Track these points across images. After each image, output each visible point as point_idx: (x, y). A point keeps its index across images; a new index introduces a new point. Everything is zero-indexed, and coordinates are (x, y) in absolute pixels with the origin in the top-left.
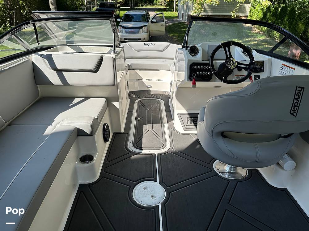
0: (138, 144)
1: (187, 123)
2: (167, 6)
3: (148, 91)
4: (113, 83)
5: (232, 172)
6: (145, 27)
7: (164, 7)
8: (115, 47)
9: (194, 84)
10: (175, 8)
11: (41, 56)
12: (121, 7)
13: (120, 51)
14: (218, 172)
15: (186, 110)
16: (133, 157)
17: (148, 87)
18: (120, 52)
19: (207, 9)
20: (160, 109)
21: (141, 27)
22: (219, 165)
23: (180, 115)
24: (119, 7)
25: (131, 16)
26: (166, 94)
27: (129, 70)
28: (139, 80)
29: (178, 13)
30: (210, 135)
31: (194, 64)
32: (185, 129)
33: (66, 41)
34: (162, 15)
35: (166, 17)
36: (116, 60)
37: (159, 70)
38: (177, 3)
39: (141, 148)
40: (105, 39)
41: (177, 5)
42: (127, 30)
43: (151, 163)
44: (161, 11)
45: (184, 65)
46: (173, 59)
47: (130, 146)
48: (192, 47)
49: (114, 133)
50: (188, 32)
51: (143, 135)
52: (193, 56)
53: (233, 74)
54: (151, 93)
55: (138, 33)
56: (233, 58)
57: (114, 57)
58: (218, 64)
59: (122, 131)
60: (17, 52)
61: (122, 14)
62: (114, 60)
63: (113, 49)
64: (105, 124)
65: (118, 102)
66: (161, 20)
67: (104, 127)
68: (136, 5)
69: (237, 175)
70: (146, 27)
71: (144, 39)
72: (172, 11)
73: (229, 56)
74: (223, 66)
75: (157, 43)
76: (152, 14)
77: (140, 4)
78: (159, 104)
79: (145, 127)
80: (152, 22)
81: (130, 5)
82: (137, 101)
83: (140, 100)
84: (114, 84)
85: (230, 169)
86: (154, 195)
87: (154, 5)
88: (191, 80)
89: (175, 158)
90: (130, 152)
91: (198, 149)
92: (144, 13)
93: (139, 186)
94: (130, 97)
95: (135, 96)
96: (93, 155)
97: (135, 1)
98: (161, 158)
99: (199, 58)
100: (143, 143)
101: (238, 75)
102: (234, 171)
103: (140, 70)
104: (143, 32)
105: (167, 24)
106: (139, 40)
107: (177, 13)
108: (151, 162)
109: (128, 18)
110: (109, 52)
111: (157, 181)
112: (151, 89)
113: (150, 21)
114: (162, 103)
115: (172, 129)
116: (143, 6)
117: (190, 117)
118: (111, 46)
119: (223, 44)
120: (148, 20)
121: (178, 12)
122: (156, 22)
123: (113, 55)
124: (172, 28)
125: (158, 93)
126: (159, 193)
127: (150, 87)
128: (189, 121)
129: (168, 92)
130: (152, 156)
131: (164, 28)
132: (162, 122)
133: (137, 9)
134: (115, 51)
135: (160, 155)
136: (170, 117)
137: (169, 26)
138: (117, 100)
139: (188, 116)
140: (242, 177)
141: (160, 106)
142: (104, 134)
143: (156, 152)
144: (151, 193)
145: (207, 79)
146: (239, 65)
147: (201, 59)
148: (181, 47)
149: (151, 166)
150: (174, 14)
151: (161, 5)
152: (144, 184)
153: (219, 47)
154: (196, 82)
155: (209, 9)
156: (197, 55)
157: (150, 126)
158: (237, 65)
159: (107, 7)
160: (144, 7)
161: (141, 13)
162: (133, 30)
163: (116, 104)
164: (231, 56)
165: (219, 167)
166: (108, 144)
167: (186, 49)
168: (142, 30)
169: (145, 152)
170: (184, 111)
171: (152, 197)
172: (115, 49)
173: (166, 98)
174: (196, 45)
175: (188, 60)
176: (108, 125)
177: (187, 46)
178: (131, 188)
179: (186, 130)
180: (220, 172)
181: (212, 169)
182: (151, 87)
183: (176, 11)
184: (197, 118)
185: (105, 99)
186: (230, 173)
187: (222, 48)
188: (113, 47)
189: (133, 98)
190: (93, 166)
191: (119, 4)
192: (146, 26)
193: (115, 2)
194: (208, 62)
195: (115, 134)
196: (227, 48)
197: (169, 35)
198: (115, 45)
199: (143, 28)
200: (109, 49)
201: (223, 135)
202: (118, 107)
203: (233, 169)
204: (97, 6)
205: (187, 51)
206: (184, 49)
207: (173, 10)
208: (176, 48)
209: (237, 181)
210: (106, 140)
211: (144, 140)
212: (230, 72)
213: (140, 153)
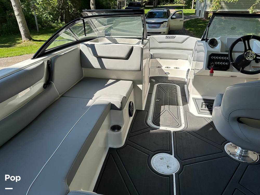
0: (156, 121)
1: (202, 107)
2: (185, 4)
3: (166, 77)
4: (139, 69)
5: (243, 155)
6: (165, 23)
7: (183, 5)
8: (143, 39)
10: (193, 5)
11: (86, 45)
12: (146, 6)
13: (147, 43)
14: (229, 154)
15: (202, 96)
16: (151, 131)
17: (166, 73)
18: (146, 44)
19: (224, 6)
20: (176, 93)
21: (162, 23)
22: (231, 148)
23: (195, 100)
24: (144, 6)
25: (153, 14)
26: (182, 81)
27: (151, 58)
28: (159, 67)
29: (196, 10)
30: (226, 119)
31: (213, 55)
32: (199, 112)
33: (105, 34)
34: (181, 12)
35: (185, 14)
36: (144, 50)
37: (177, 59)
38: (195, 2)
39: (159, 125)
40: (135, 32)
41: (195, 3)
42: (150, 25)
43: (167, 138)
44: (180, 9)
45: (203, 56)
46: (192, 50)
47: (150, 121)
48: (212, 39)
49: (136, 110)
50: (209, 27)
51: (161, 114)
52: (212, 47)
53: (250, 66)
54: (169, 79)
55: (159, 27)
56: (252, 50)
57: (142, 47)
58: (236, 55)
59: (143, 109)
60: (70, 42)
61: (147, 11)
62: (142, 50)
63: (141, 40)
64: (130, 102)
65: (142, 85)
66: (180, 16)
67: (130, 105)
68: (159, 4)
69: (247, 159)
70: (166, 22)
71: (164, 33)
72: (190, 8)
73: (248, 48)
74: (241, 58)
75: (177, 36)
76: (172, 11)
77: (162, 3)
78: (176, 89)
79: (162, 107)
80: (172, 18)
81: (154, 4)
82: (156, 85)
83: (160, 84)
84: (141, 70)
85: (241, 152)
86: (169, 165)
87: (174, 3)
88: (209, 69)
89: (189, 137)
90: (150, 127)
91: (211, 131)
92: (166, 11)
93: (156, 156)
94: (150, 81)
95: (154, 81)
96: (120, 125)
97: (158, 1)
98: (177, 135)
99: (218, 49)
100: (160, 120)
101: (254, 67)
102: (245, 155)
103: (161, 59)
104: (163, 27)
105: (185, 20)
106: (159, 33)
107: (195, 10)
108: (167, 137)
109: (151, 15)
110: (138, 43)
111: (172, 155)
112: (169, 76)
113: (170, 17)
114: (179, 88)
115: (187, 112)
116: (164, 5)
117: (205, 102)
118: (140, 39)
119: (242, 37)
120: (168, 17)
121: (196, 9)
122: (175, 18)
123: (141, 46)
124: (189, 23)
125: (175, 79)
126: (174, 164)
127: (168, 73)
128: (204, 106)
129: (184, 79)
130: (168, 133)
131: (182, 23)
132: (177, 105)
133: (159, 7)
134: (143, 42)
135: (175, 132)
136: (185, 101)
137: (187, 21)
138: (141, 83)
139: (203, 101)
140: (253, 161)
141: (176, 91)
142: (129, 110)
143: (172, 130)
144: (167, 164)
145: (225, 68)
146: (258, 58)
147: (220, 51)
148: (200, 39)
149: (167, 141)
150: (192, 11)
151: (180, 3)
152: (161, 155)
153: (239, 40)
154: (214, 71)
155: (226, 6)
156: (216, 46)
157: (167, 107)
158: (256, 57)
159: (134, 6)
160: (166, 5)
161: (163, 11)
162: (155, 25)
163: (140, 86)
164: (250, 49)
165: (231, 149)
166: (132, 118)
167: (206, 42)
168: (163, 25)
169: (162, 128)
170: (199, 96)
171: (168, 167)
172: (143, 41)
173: (182, 84)
174: (215, 38)
175: (207, 51)
176: (132, 103)
177: (206, 39)
178: (150, 157)
179: (201, 113)
180: (230, 154)
181: (223, 151)
182: (169, 74)
183: (194, 8)
184: (213, 103)
185: (132, 82)
186: (240, 156)
187: (241, 41)
188: (141, 39)
189: (153, 82)
190: (120, 135)
191: (144, 4)
192: (167, 21)
193: (141, 2)
194: (227, 53)
195: (137, 111)
196: (246, 41)
197: (186, 29)
198: (143, 37)
199: (164, 23)
200: (138, 40)
201: (239, 120)
203: (244, 153)
204: (127, 6)
205: (207, 43)
206: (204, 41)
207: (191, 8)
208: (196, 41)
209: (248, 165)
210: (130, 115)
211: (161, 118)
212: (248, 63)
213: (157, 129)
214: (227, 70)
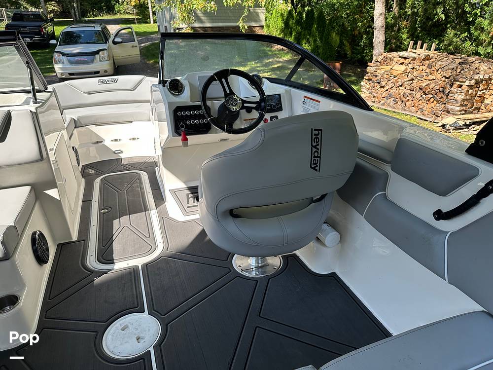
0: (106, 256)
1: (188, 202)
2: (137, 14)
3: (117, 159)
5: (260, 265)
6: (103, 52)
7: (134, 17)
8: (34, 92)
9: (185, 139)
10: (151, 17)
12: (55, 20)
13: (48, 99)
14: (240, 272)
15: (184, 182)
16: (97, 280)
17: (116, 152)
18: (46, 101)
20: (140, 188)
21: (97, 52)
22: (241, 260)
23: (174, 192)
24: (52, 19)
25: (75, 35)
26: (150, 161)
27: (75, 127)
28: (97, 142)
29: (159, 26)
30: (214, 218)
31: (179, 109)
32: (185, 212)
34: (130, 30)
35: (138, 34)
36: (40, 116)
37: (131, 122)
38: (154, 10)
39: (111, 262)
40: (16, 79)
41: (154, 13)
42: (72, 59)
43: (132, 283)
44: (130, 24)
45: (163, 110)
47: (92, 261)
48: (172, 81)
49: (59, 245)
50: (162, 58)
51: (114, 237)
52: (177, 95)
53: (241, 118)
54: (124, 162)
55: (92, 61)
56: (234, 94)
57: (34, 110)
58: (215, 106)
59: (75, 238)
61: (59, 30)
63: (31, 95)
64: (34, 234)
66: (130, 38)
67: (33, 240)
68: (84, 14)
69: (268, 268)
70: (105, 52)
71: (106, 71)
72: (147, 23)
73: (228, 92)
74: (223, 108)
75: (121, 78)
76: (113, 29)
77: (90, 13)
78: (140, 179)
79: (116, 223)
80: (115, 43)
81: (73, 16)
82: (98, 180)
83: (105, 177)
84: (42, 157)
85: (257, 262)
86: (141, 335)
87: (116, 14)
88: (180, 135)
89: (172, 265)
90: (92, 271)
92: (98, 28)
93: (112, 327)
94: (84, 173)
95: (93, 172)
97: (81, 9)
98: (149, 270)
99: (185, 98)
100: (114, 251)
101: (248, 120)
102: (263, 264)
103: (97, 125)
104: (101, 61)
105: (143, 45)
106: (96, 74)
107: (156, 25)
108: (131, 280)
109: (70, 38)
111: (144, 312)
112: (122, 156)
113: (111, 40)
114: (145, 176)
115: (164, 218)
116: (96, 16)
117: (192, 193)
118: (28, 92)
119: (215, 74)
120: (107, 40)
121: (158, 24)
122: (121, 42)
123: (32, 107)
124: (152, 50)
125: (136, 161)
126: (149, 330)
127: (120, 152)
128: (191, 200)
129: (153, 157)
130: (133, 272)
131: (137, 51)
132: (146, 209)
133: (86, 22)
134: (36, 99)
135: (146, 266)
136: (159, 198)
137: (146, 48)
138: (53, 185)
139: (188, 192)
140: (275, 270)
141: (141, 183)
142: (35, 252)
143: (139, 262)
144: (135, 334)
145: (204, 129)
146: (245, 105)
147: (189, 101)
148: (156, 80)
149: (132, 288)
150: (150, 27)
151: (127, 13)
152: (121, 322)
153: (211, 80)
154: (187, 137)
156: (183, 93)
157: (125, 219)
158: (243, 105)
159: (27, 21)
160: (99, 18)
161: (93, 29)
162: (83, 58)
163: (53, 193)
164: (232, 93)
165: (242, 262)
166: (48, 266)
167: (164, 86)
168: (100, 56)
169: (120, 265)
170: (180, 185)
171: (138, 339)
172: (35, 96)
173: (150, 168)
174: (178, 78)
175: (168, 103)
176: (41, 234)
177: (163, 80)
178: (98, 336)
179: (188, 214)
180: (242, 270)
181: (230, 268)
182: (122, 152)
183: (155, 22)
186: (258, 267)
187: (216, 80)
188: (30, 92)
189: (90, 175)
190: (20, 311)
191: (52, 15)
192: (106, 49)
193: (42, 12)
194: (199, 103)
195: (61, 247)
196: (223, 80)
197: (148, 62)
198: (33, 89)
199: (101, 53)
200: (24, 96)
201: (233, 214)
202: (57, 197)
203: (261, 261)
205: (166, 87)
206: (161, 85)
207: (149, 22)
208: (150, 85)
209: (269, 279)
210: (41, 259)
211: (116, 246)
212: (235, 116)
213: (109, 270)
214: (209, 132)
